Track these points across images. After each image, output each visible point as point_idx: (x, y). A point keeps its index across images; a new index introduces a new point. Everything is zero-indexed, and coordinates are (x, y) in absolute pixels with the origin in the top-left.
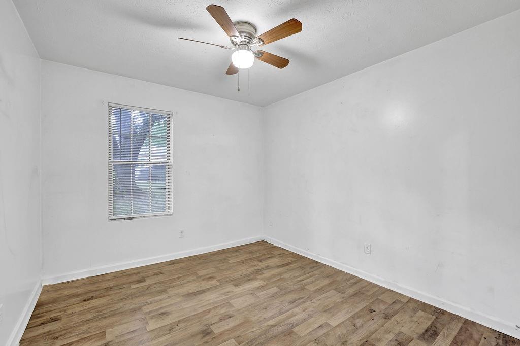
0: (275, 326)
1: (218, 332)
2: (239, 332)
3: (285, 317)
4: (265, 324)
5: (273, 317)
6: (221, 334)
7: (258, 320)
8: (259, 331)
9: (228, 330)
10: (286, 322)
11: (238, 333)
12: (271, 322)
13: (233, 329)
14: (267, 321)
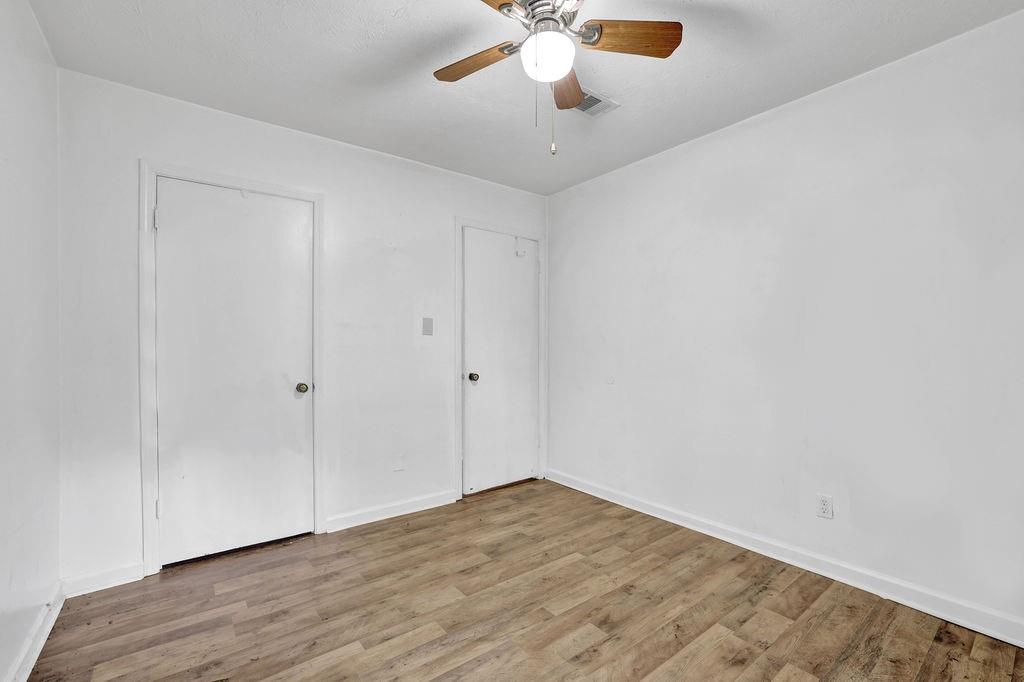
0: (477, 640)
1: (587, 626)
2: (549, 627)
3: (451, 662)
4: (499, 643)
5: (479, 661)
6: (580, 622)
7: (514, 653)
8: (511, 629)
9: (570, 630)
10: (453, 648)
11: (549, 625)
12: (484, 648)
13: (560, 633)
14: (492, 652)
